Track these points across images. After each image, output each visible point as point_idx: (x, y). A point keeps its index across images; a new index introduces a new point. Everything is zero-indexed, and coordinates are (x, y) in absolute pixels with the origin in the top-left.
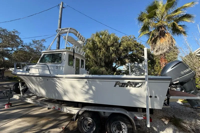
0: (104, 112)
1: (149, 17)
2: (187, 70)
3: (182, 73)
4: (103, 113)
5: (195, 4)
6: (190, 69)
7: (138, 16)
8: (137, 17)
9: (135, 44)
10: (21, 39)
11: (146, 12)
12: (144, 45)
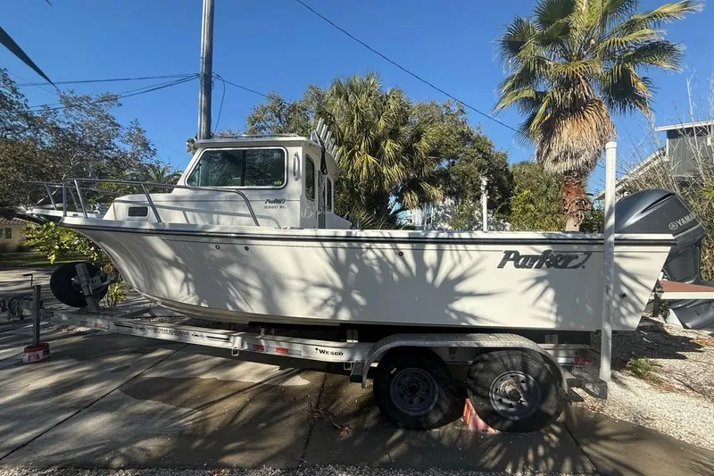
0: (452, 350)
1: (545, 41)
2: (688, 219)
3: (673, 226)
4: (448, 351)
5: (693, 10)
6: (693, 216)
7: (506, 32)
8: (502, 34)
9: (462, 134)
10: (14, 85)
11: (532, 21)
12: (488, 141)
